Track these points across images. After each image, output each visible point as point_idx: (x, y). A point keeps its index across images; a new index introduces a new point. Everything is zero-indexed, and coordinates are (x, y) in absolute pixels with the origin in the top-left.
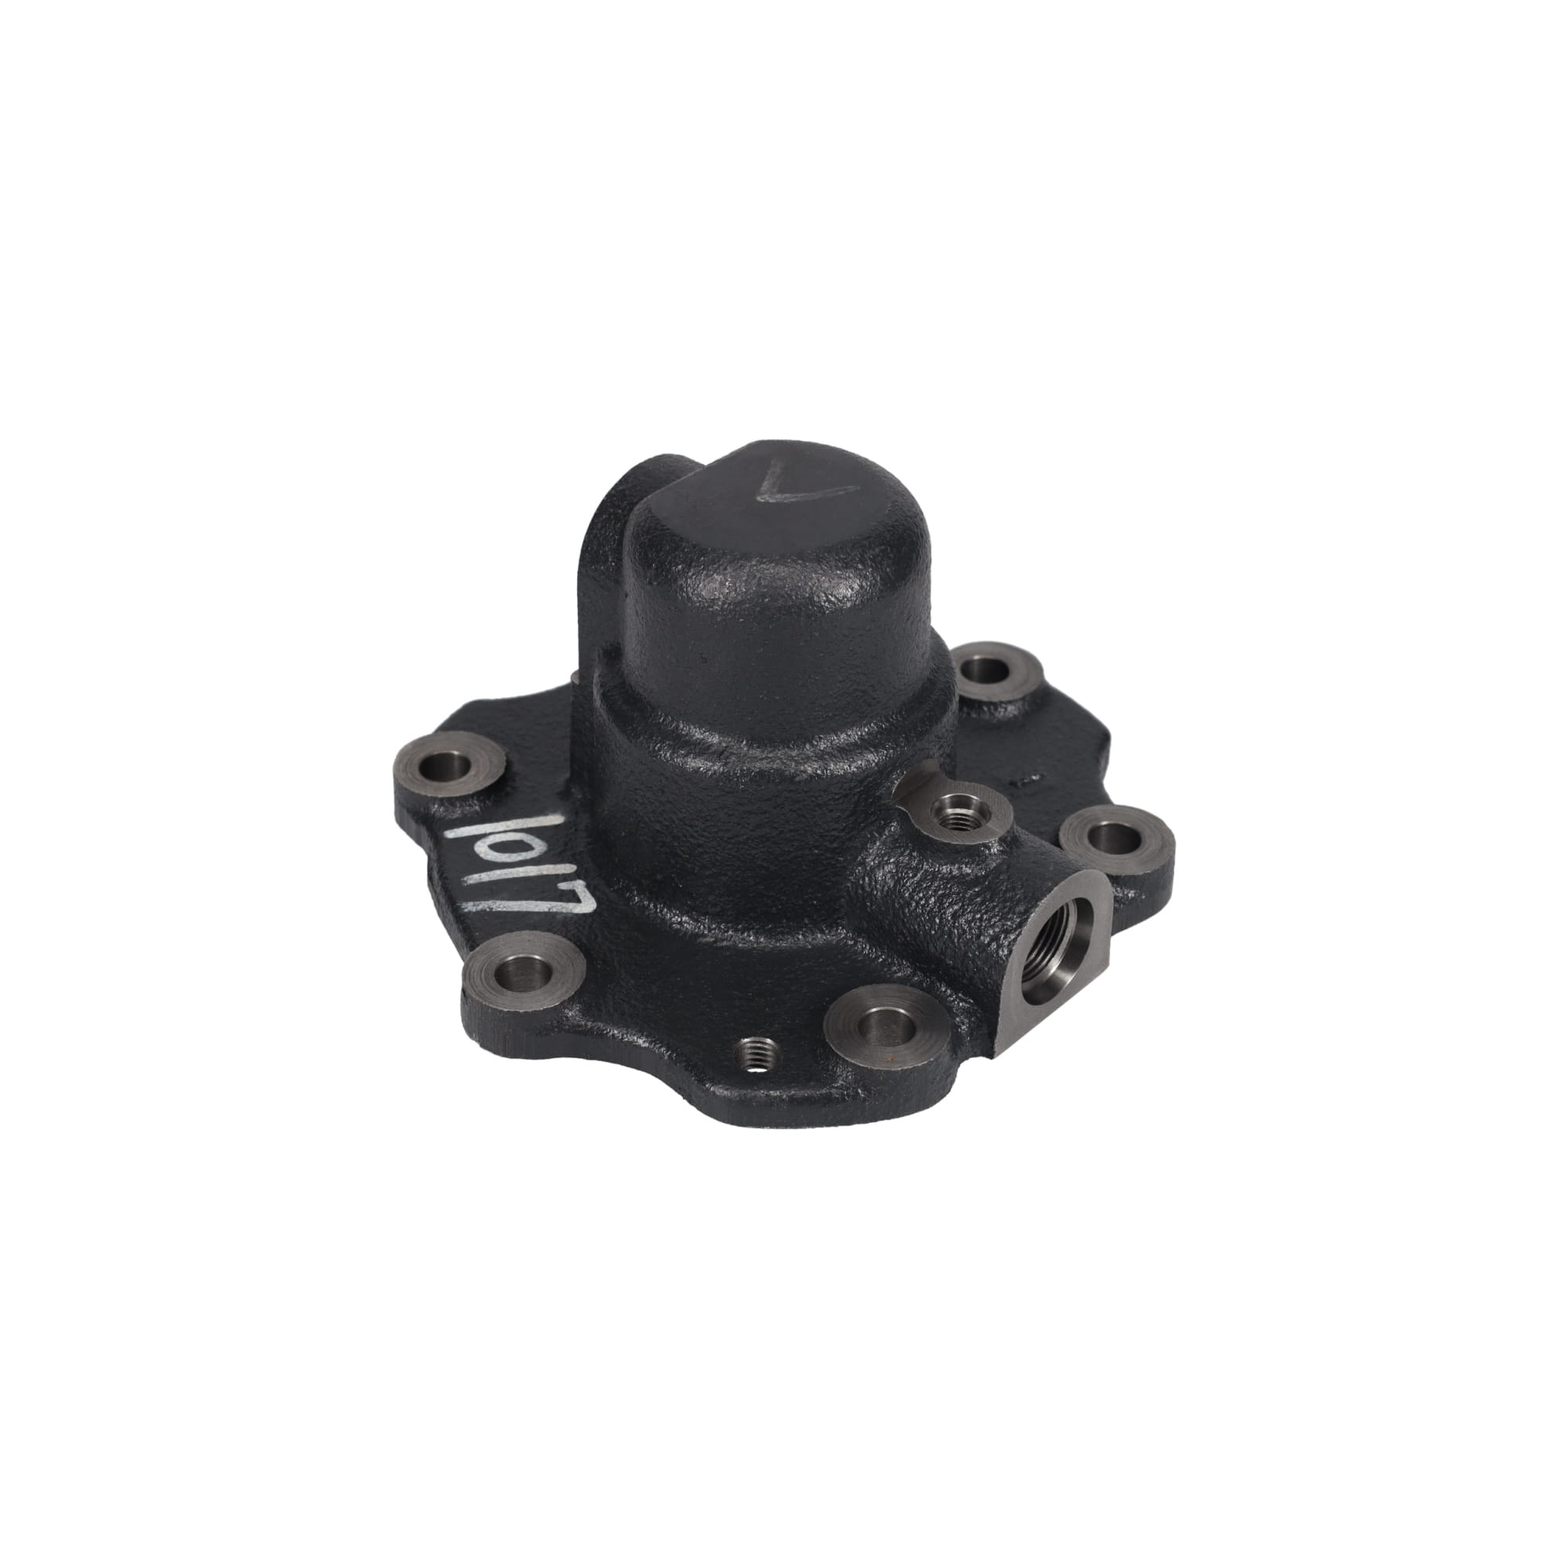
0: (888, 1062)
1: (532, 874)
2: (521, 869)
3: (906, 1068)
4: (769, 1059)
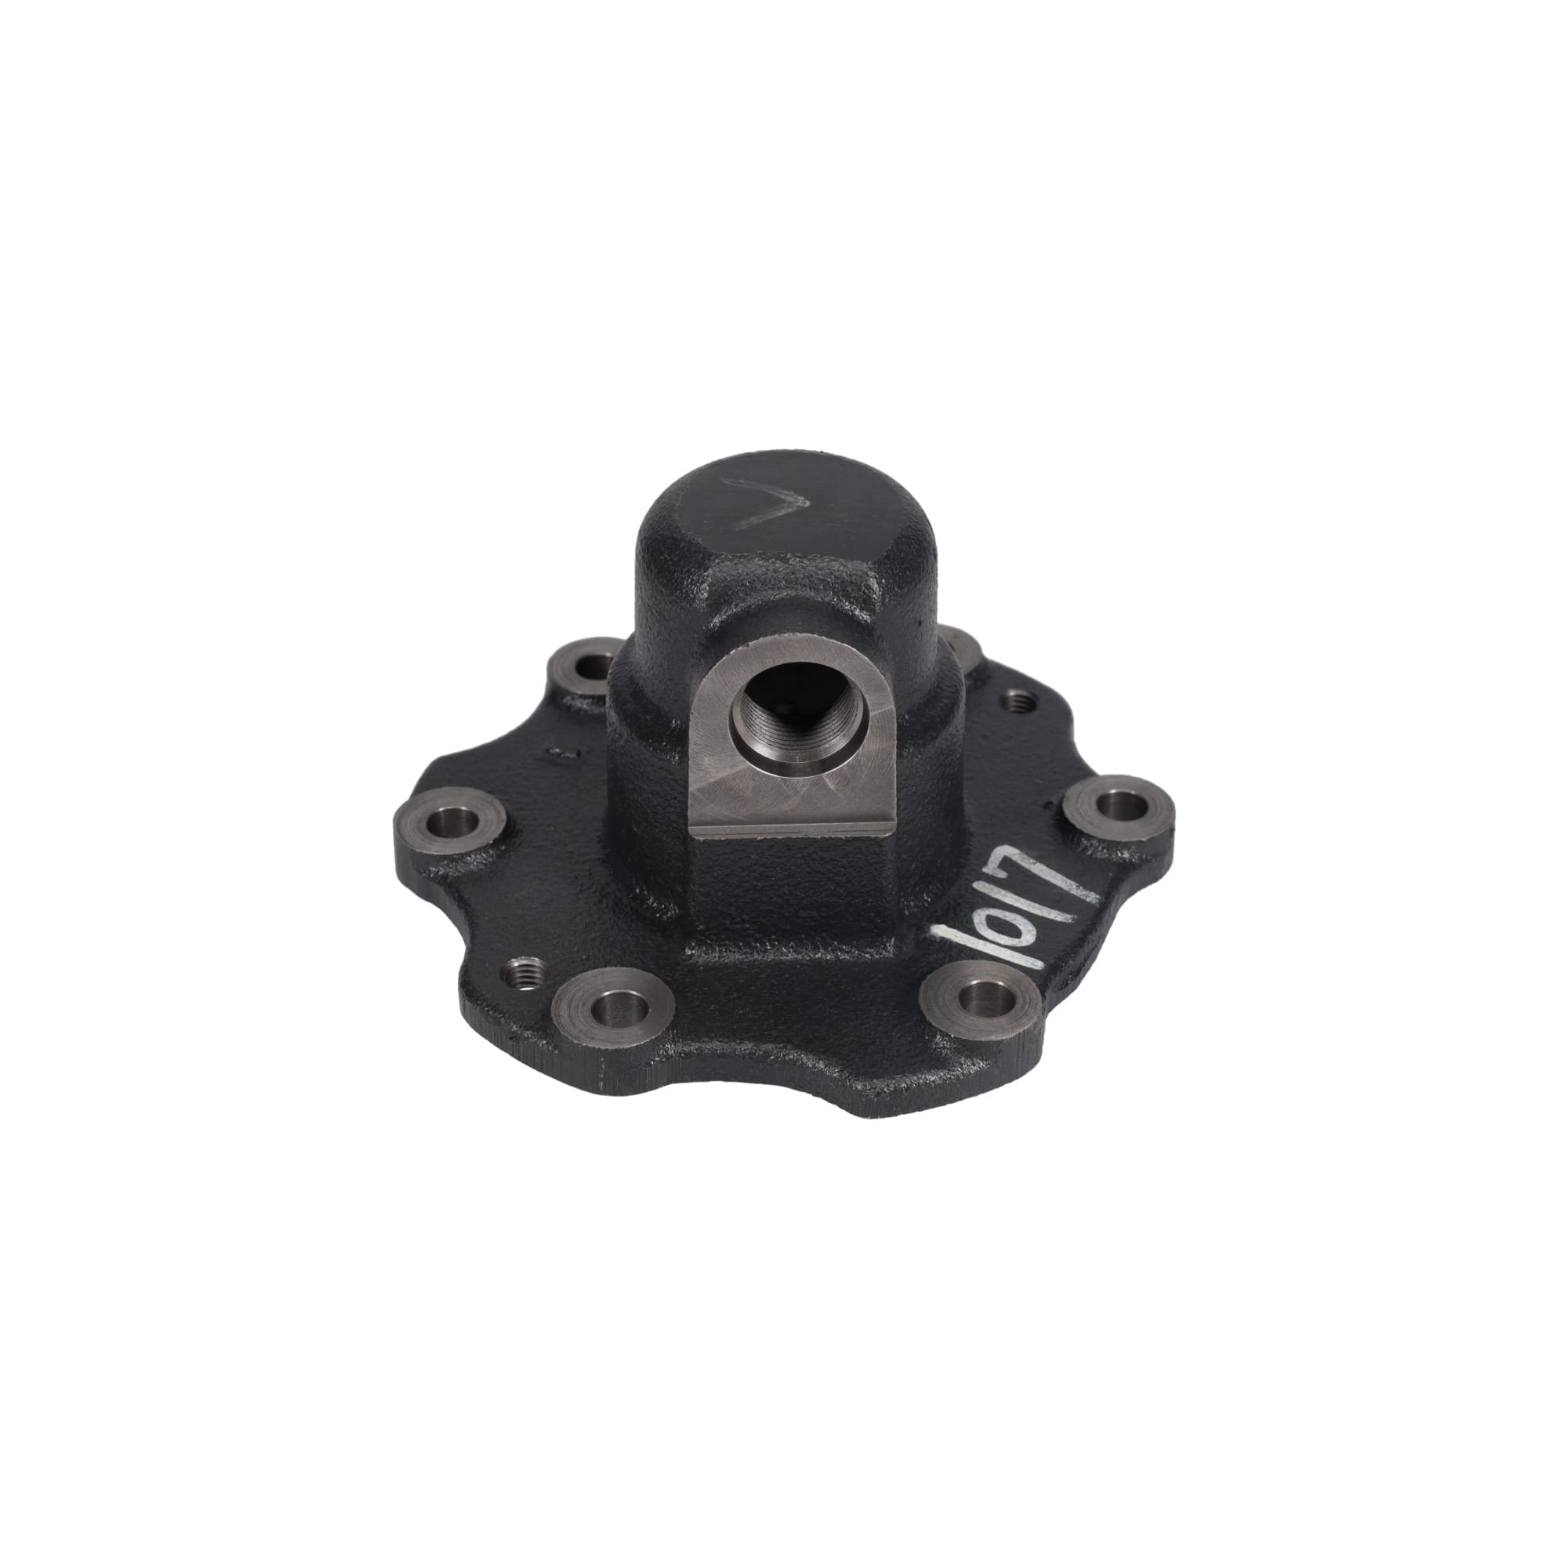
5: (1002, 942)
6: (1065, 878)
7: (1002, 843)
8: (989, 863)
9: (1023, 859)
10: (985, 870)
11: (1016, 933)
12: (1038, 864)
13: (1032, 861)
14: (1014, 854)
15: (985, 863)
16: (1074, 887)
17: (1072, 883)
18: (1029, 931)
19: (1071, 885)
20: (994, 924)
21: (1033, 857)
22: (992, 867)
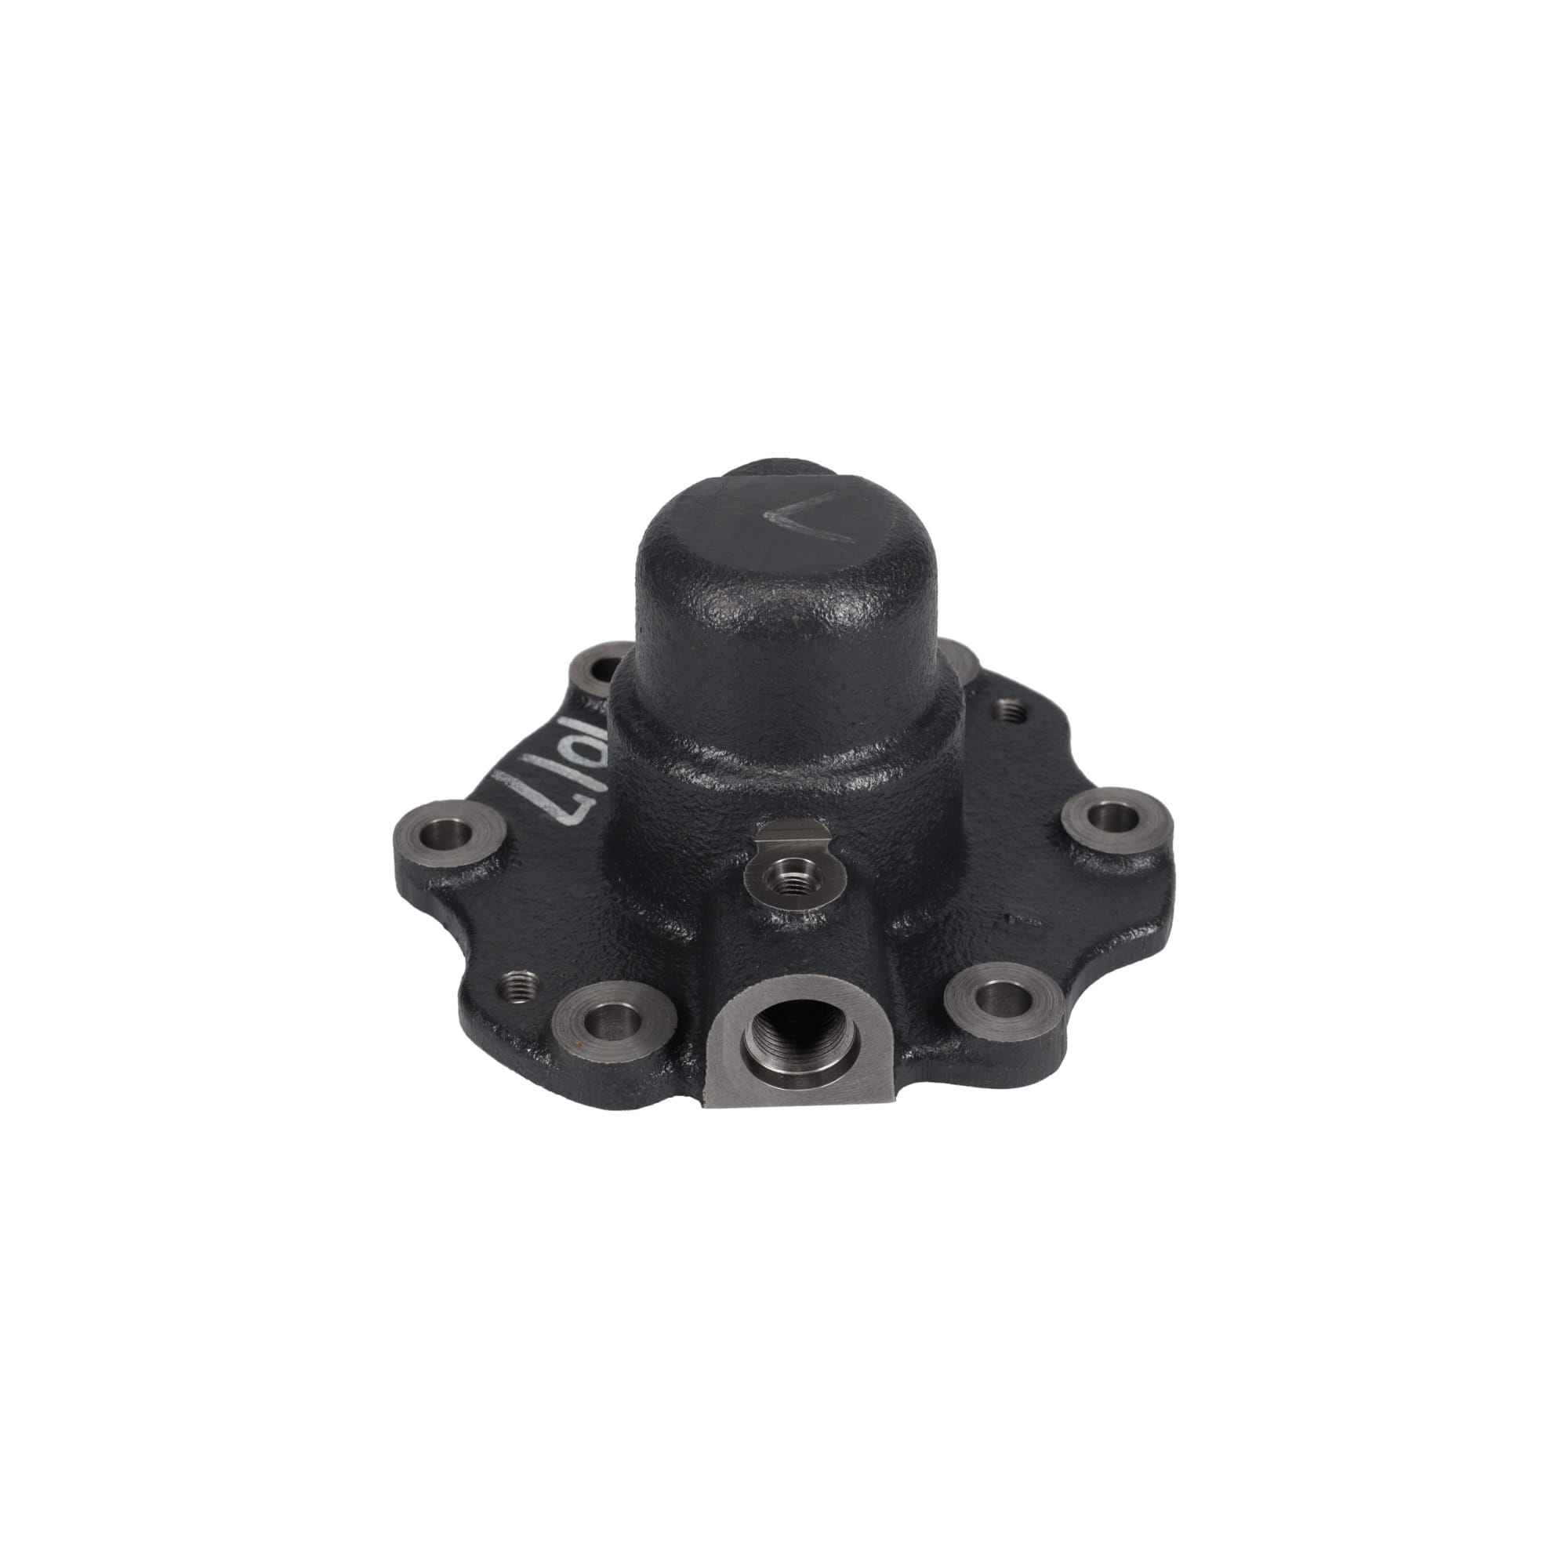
0: (575, 1045)
1: (571, 777)
2: (569, 770)
3: (580, 1057)
4: (530, 990)
5: (590, 739)
6: (520, 792)
7: (572, 828)
8: (588, 809)
9: (555, 811)
10: (593, 802)
11: (577, 747)
12: (542, 806)
13: (547, 810)
14: (562, 816)
15: (593, 809)
16: (513, 784)
17: (514, 788)
18: (564, 747)
19: (515, 786)
20: (594, 754)
21: (545, 812)
22: (587, 804)
